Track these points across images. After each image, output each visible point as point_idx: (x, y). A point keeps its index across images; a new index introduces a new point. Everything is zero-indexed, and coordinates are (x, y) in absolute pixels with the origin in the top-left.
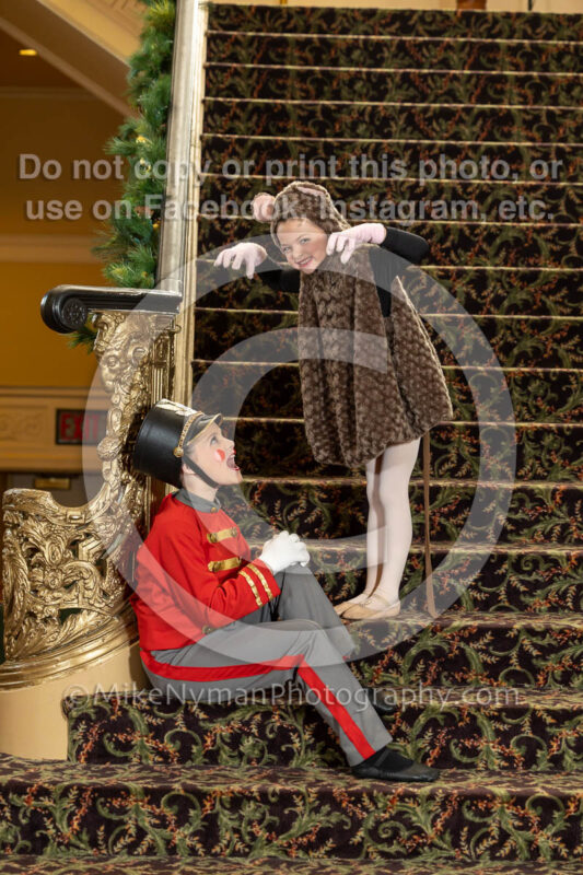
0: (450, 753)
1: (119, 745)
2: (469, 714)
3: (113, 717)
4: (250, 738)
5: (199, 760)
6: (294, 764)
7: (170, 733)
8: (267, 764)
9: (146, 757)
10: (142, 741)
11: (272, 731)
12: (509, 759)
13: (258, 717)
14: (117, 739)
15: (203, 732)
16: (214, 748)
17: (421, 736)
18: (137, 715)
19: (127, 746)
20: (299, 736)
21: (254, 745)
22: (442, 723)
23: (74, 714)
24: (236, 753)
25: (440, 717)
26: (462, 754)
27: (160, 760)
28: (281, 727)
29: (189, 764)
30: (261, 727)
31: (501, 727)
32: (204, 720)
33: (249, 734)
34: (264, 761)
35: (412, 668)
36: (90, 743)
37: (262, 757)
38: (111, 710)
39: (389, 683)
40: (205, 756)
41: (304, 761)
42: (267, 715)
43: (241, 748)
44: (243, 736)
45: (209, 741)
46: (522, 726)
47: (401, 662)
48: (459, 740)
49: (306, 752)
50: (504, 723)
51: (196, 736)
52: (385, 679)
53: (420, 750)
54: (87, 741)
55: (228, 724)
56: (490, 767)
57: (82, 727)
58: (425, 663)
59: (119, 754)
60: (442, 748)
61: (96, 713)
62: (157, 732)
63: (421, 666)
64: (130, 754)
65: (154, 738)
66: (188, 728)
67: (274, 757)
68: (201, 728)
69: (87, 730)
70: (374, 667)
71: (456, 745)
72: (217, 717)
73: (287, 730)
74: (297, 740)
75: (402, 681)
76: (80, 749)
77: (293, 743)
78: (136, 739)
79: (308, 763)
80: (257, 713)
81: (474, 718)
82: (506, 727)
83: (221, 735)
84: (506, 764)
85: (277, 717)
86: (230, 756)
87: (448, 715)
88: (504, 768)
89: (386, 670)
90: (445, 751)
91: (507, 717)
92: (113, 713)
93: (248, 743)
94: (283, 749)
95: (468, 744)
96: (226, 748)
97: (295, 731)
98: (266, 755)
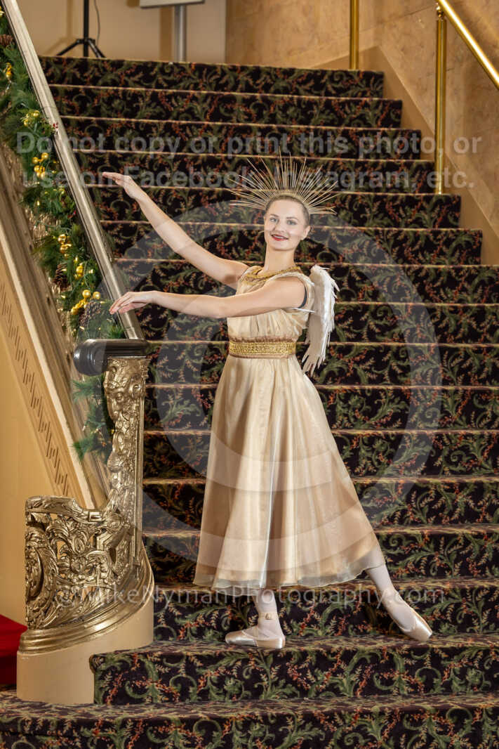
0: (374, 683)
1: (136, 690)
2: (388, 654)
3: (133, 669)
4: (232, 680)
5: (194, 698)
6: (263, 697)
7: (173, 678)
8: (244, 698)
9: (156, 698)
10: (153, 686)
11: (247, 673)
12: (415, 686)
13: (239, 663)
14: (135, 684)
15: (198, 677)
16: (206, 688)
17: (353, 672)
18: (151, 665)
19: (142, 690)
20: (267, 676)
21: (234, 685)
22: (369, 661)
23: (103, 667)
24: (221, 692)
25: (368, 657)
26: (382, 684)
27: (167, 699)
28: (254, 671)
29: (187, 701)
30: (240, 670)
31: (409, 662)
32: (199, 667)
33: (230, 677)
34: (242, 696)
35: (327, 624)
36: (114, 690)
37: (241, 693)
38: (132, 662)
39: (311, 635)
40: (199, 695)
41: (270, 696)
42: (246, 661)
43: (225, 687)
44: (227, 678)
45: (202, 683)
46: (425, 661)
47: (319, 619)
48: (379, 673)
49: (271, 688)
50: (412, 659)
51: (192, 680)
52: (308, 632)
53: (352, 682)
54: (112, 687)
55: (216, 670)
56: (401, 692)
57: (108, 677)
58: (337, 619)
59: (137, 696)
60: (368, 680)
61: (121, 666)
62: (164, 678)
63: (333, 622)
64: (145, 696)
65: (162, 683)
66: (187, 674)
67: (249, 693)
68: (196, 673)
69: (113, 679)
70: (301, 624)
71: (378, 677)
72: (209, 664)
73: (259, 672)
74: (265, 680)
75: (320, 633)
76: (107, 694)
77: (262, 681)
78: (148, 685)
79: (273, 696)
80: (238, 660)
81: (391, 656)
82: (413, 662)
83: (211, 680)
84: (412, 690)
85: (253, 663)
86: (218, 694)
87: (374, 657)
88: (411, 693)
89: (309, 625)
90: (370, 682)
91: (414, 654)
92: (133, 666)
93: (229, 683)
94: (256, 686)
95: (386, 676)
96: (214, 687)
97: (264, 672)
98: (244, 692)
